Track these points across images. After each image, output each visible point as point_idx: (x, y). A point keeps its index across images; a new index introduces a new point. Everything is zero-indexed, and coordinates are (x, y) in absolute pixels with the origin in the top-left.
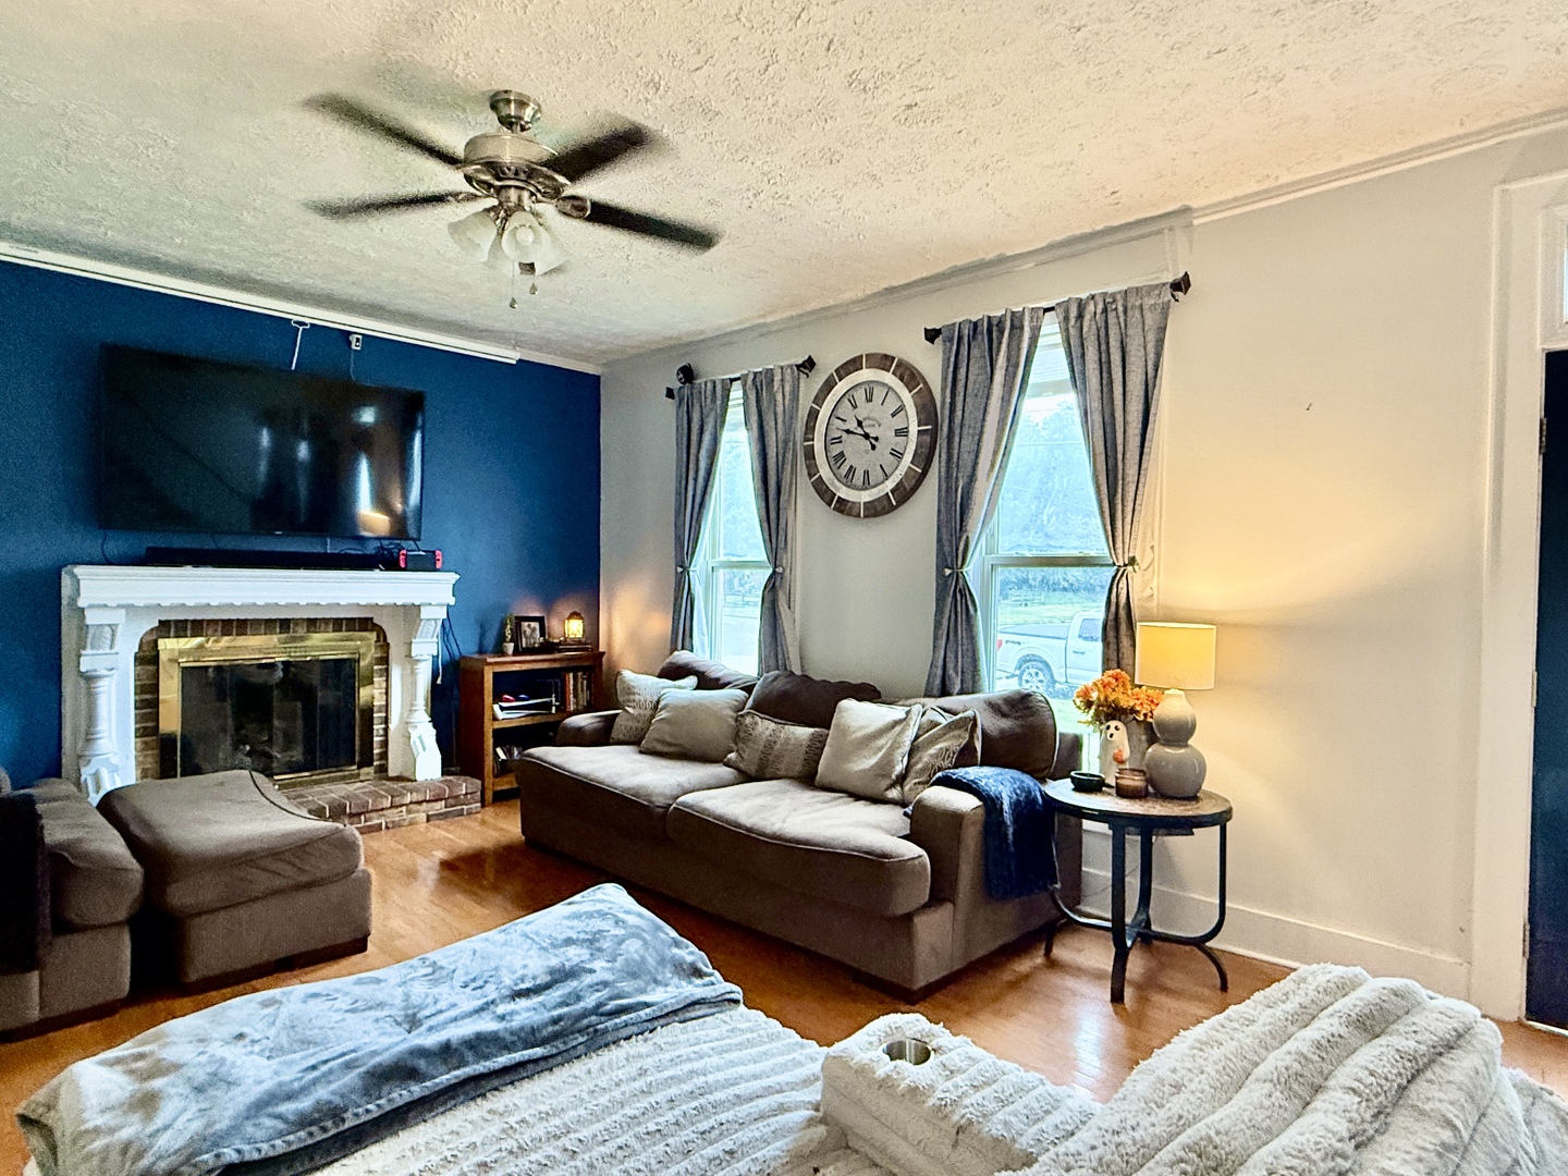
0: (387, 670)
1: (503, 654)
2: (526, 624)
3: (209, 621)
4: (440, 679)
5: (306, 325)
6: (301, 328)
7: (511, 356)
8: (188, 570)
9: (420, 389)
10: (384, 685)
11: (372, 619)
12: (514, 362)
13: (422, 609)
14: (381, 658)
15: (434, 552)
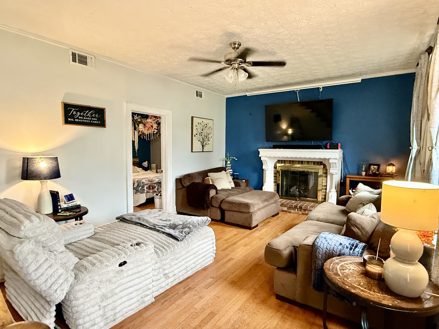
0: (327, 176)
1: (361, 175)
2: (373, 166)
3: (287, 160)
4: (342, 180)
5: (298, 90)
6: (297, 91)
7: (358, 80)
8: (282, 150)
9: (332, 98)
10: (326, 180)
11: (322, 162)
12: (360, 81)
13: (330, 160)
14: (325, 172)
15: (338, 144)
